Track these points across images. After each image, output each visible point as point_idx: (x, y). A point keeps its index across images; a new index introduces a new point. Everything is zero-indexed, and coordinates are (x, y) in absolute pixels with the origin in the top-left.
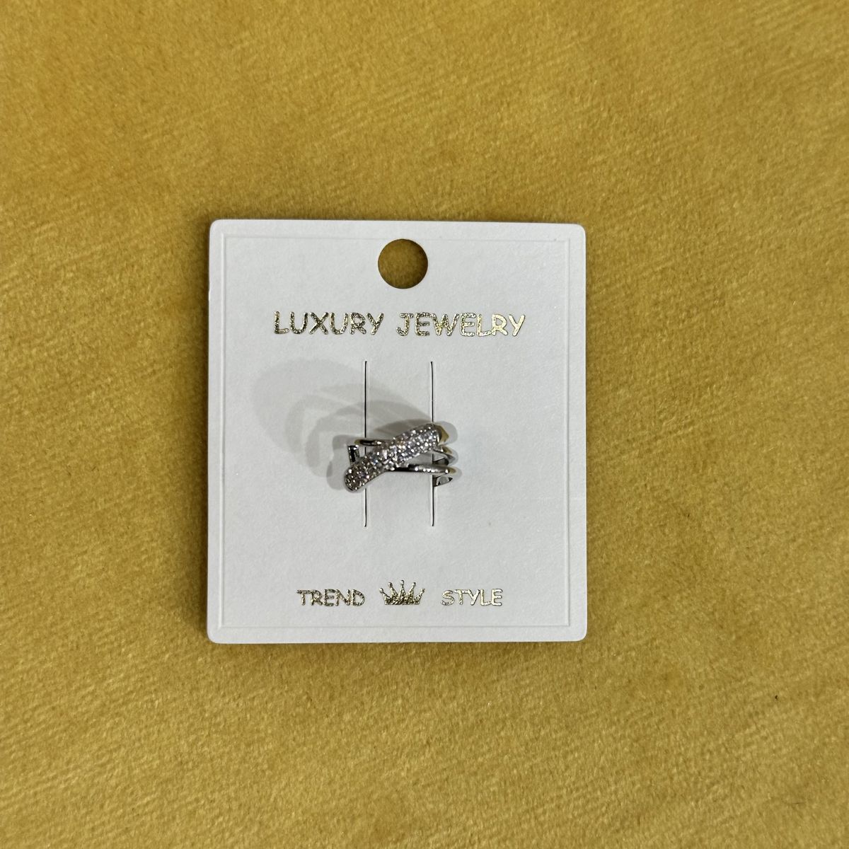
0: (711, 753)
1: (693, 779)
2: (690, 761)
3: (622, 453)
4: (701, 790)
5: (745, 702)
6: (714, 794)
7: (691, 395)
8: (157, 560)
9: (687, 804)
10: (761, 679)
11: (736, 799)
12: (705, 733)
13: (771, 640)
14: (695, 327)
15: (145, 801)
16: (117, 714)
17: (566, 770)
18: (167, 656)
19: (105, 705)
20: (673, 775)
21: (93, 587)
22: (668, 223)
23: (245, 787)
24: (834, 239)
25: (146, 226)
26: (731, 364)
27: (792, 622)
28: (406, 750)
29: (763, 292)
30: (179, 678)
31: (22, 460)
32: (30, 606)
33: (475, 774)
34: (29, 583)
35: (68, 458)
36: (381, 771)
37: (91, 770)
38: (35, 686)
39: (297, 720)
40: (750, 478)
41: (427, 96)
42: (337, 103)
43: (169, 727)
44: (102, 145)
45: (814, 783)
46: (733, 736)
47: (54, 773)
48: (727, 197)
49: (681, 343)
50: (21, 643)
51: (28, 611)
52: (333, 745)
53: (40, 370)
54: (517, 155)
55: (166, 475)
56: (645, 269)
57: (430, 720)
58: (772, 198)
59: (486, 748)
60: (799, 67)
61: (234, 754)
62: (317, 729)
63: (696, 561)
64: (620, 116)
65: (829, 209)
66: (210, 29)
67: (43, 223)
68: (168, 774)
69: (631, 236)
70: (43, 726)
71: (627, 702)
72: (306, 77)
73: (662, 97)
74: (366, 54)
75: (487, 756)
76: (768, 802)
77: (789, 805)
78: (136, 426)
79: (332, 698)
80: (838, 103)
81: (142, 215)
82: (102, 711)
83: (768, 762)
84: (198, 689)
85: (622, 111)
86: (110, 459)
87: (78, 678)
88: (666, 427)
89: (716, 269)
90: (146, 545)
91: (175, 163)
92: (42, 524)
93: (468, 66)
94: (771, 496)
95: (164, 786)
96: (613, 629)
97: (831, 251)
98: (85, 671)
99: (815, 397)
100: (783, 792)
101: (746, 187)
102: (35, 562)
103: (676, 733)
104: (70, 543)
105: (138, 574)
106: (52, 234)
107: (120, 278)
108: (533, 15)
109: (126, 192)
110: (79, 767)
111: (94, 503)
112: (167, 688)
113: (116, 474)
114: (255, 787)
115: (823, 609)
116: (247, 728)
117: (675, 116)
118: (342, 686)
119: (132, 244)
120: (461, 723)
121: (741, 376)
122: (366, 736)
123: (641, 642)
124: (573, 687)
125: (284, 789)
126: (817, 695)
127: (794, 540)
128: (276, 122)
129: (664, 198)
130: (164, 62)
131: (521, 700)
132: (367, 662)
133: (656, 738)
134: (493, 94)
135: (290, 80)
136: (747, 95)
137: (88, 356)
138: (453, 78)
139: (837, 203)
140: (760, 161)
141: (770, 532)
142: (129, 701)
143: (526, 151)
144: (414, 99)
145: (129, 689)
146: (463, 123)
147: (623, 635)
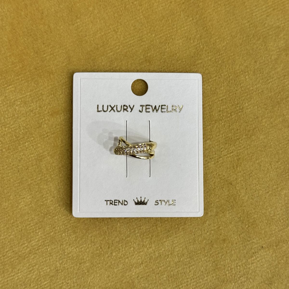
0: (240, 266)
1: (234, 275)
2: (232, 269)
3: (208, 163)
4: (236, 279)
5: (251, 248)
6: (241, 280)
7: (232, 142)
8: (49, 200)
9: (232, 284)
10: (257, 241)
11: (248, 282)
12: (238, 259)
13: (261, 227)
14: (233, 119)
15: (45, 283)
16: (35, 253)
17: (190, 272)
18: (52, 233)
19: (31, 250)
20: (227, 274)
21: (27, 210)
22: (223, 83)
23: (79, 278)
24: (281, 89)
25: (45, 86)
26: (246, 132)
27: (268, 221)
28: (135, 266)
29: (256, 107)
30: (56, 241)
31: (3, 167)
32: (5, 216)
33: (158, 273)
34: (5, 208)
35: (18, 166)
36: (126, 273)
37: (26, 273)
38: (7, 244)
39: (97, 255)
40: (253, 171)
41: (141, 41)
42: (110, 43)
43: (53, 258)
44: (29, 59)
45: (276, 277)
46: (247, 260)
47: (14, 274)
48: (244, 75)
49: (228, 125)
50: (2, 229)
51: (4, 218)
52: (109, 264)
53: (9, 135)
54: (171, 61)
55: (52, 171)
56: (216, 99)
57: (142, 255)
58: (259, 74)
59: (162, 265)
60: (268, 30)
61: (75, 267)
62: (104, 258)
63: (234, 200)
64: (207, 47)
65: (279, 78)
66: (66, 19)
67: (9, 86)
68: (53, 274)
69: (211, 88)
70: (10, 258)
71: (211, 249)
72: (99, 35)
73: (221, 40)
74: (120, 27)
75: (162, 268)
76: (260, 283)
77: (267, 284)
78: (41, 154)
79: (109, 248)
80: (282, 42)
81: (43, 83)
82: (30, 252)
83: (260, 269)
84: (63, 245)
85: (207, 45)
86: (32, 166)
87: (22, 241)
88: (223, 154)
89: (240, 99)
90: (45, 195)
91: (54, 64)
92: (10, 188)
93: (155, 31)
94: (260, 177)
95: (51, 278)
96: (206, 223)
97: (280, 93)
98: (24, 239)
99: (275, 143)
100: (265, 280)
101: (250, 71)
102: (7, 201)
103: (227, 259)
104: (19, 194)
105: (42, 205)
106: (13, 89)
107: (36, 104)
108: (177, 13)
109: (38, 75)
110: (22, 271)
111: (27, 181)
112: (52, 244)
113: (34, 171)
114: (83, 279)
115: (278, 216)
116: (80, 258)
117: (226, 47)
118: (112, 244)
119: (40, 92)
120: (153, 256)
121: (249, 136)
122: (120, 261)
123: (215, 228)
124: (192, 244)
125: (92, 279)
126: (276, 246)
127: (268, 193)
128: (89, 50)
129: (222, 75)
130: (51, 30)
131: (174, 248)
132: (121, 235)
133: (220, 261)
134: (163, 40)
135: (94, 36)
136: (251, 40)
137: (25, 131)
138: (149, 34)
139: (282, 76)
140: (255, 62)
141: (260, 190)
142: (39, 249)
143: (174, 59)
144: (136, 42)
145: (39, 245)
146: (153, 50)
147: (209, 225)
